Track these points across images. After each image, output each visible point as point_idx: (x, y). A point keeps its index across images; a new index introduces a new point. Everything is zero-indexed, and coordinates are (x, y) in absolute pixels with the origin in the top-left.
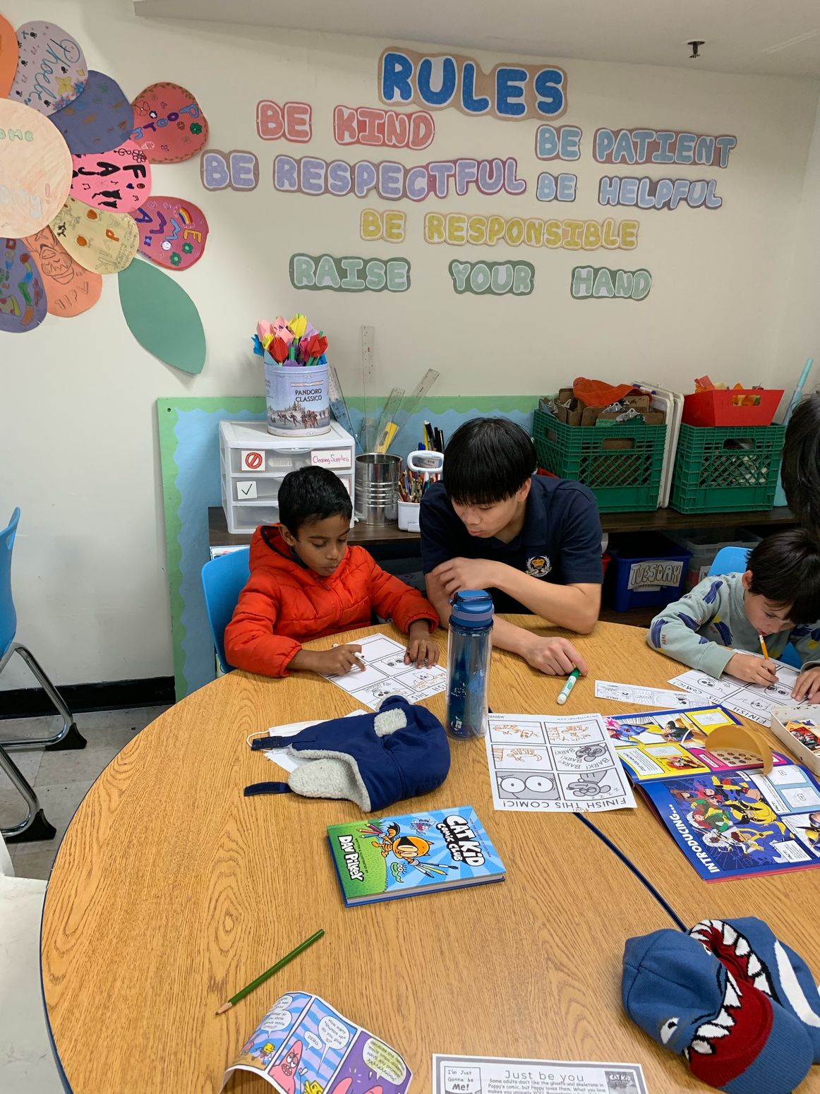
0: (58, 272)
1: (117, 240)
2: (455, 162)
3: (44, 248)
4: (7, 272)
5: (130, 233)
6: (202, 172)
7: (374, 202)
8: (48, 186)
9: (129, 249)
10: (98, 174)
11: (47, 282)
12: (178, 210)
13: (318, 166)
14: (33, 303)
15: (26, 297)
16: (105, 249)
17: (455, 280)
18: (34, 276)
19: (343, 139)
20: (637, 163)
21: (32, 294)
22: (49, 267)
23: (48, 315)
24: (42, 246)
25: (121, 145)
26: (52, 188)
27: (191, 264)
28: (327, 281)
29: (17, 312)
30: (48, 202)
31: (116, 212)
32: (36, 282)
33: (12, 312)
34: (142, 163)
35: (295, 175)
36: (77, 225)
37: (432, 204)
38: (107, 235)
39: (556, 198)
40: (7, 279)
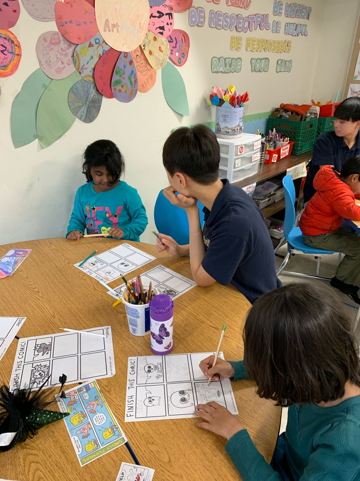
0: (142, 69)
1: (162, 52)
2: (255, 15)
3: (138, 57)
4: (124, 71)
5: (167, 48)
6: (189, 17)
7: (235, 33)
8: (140, 23)
9: (166, 56)
10: (157, 17)
11: (138, 74)
12: (181, 36)
13: (221, 15)
14: (133, 87)
15: (131, 83)
16: (158, 56)
17: (252, 66)
18: (134, 72)
19: (228, 4)
20: (293, 18)
21: (133, 82)
22: (139, 67)
23: (138, 92)
24: (137, 55)
25: (165, 2)
26: (142, 24)
27: (185, 63)
28: (221, 70)
29: (128, 92)
30: (140, 32)
31: (163, 38)
32: (135, 75)
33: (126, 91)
34: (171, 12)
35: (215, 20)
36: (149, 44)
37: (249, 34)
38: (159, 49)
39: (276, 32)
40: (124, 74)
